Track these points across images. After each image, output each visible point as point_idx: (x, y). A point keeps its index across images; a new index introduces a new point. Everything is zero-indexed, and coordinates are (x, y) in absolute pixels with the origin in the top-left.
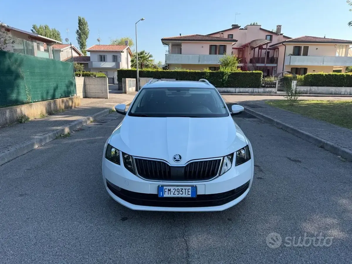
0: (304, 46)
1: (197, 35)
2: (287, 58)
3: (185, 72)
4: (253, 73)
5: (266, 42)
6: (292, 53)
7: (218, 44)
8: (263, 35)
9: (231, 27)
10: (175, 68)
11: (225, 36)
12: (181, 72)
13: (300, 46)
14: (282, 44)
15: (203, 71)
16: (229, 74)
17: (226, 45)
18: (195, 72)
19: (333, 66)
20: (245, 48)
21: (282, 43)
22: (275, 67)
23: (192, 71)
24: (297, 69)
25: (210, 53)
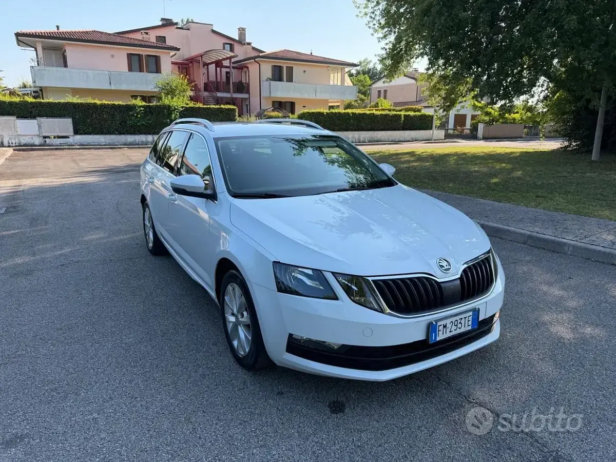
0: (287, 67)
1: (94, 31)
2: (265, 85)
3: (90, 103)
4: (222, 108)
5: (228, 56)
6: (270, 75)
7: (144, 54)
8: (218, 43)
9: (160, 23)
10: (67, 96)
11: (152, 37)
12: (81, 103)
13: (280, 66)
14: (253, 60)
15: (129, 103)
16: (181, 109)
17: (159, 56)
18: (113, 104)
19: (328, 100)
20: (193, 64)
21: (254, 58)
22: (245, 99)
23: (106, 102)
24: (280, 103)
25: (130, 69)
